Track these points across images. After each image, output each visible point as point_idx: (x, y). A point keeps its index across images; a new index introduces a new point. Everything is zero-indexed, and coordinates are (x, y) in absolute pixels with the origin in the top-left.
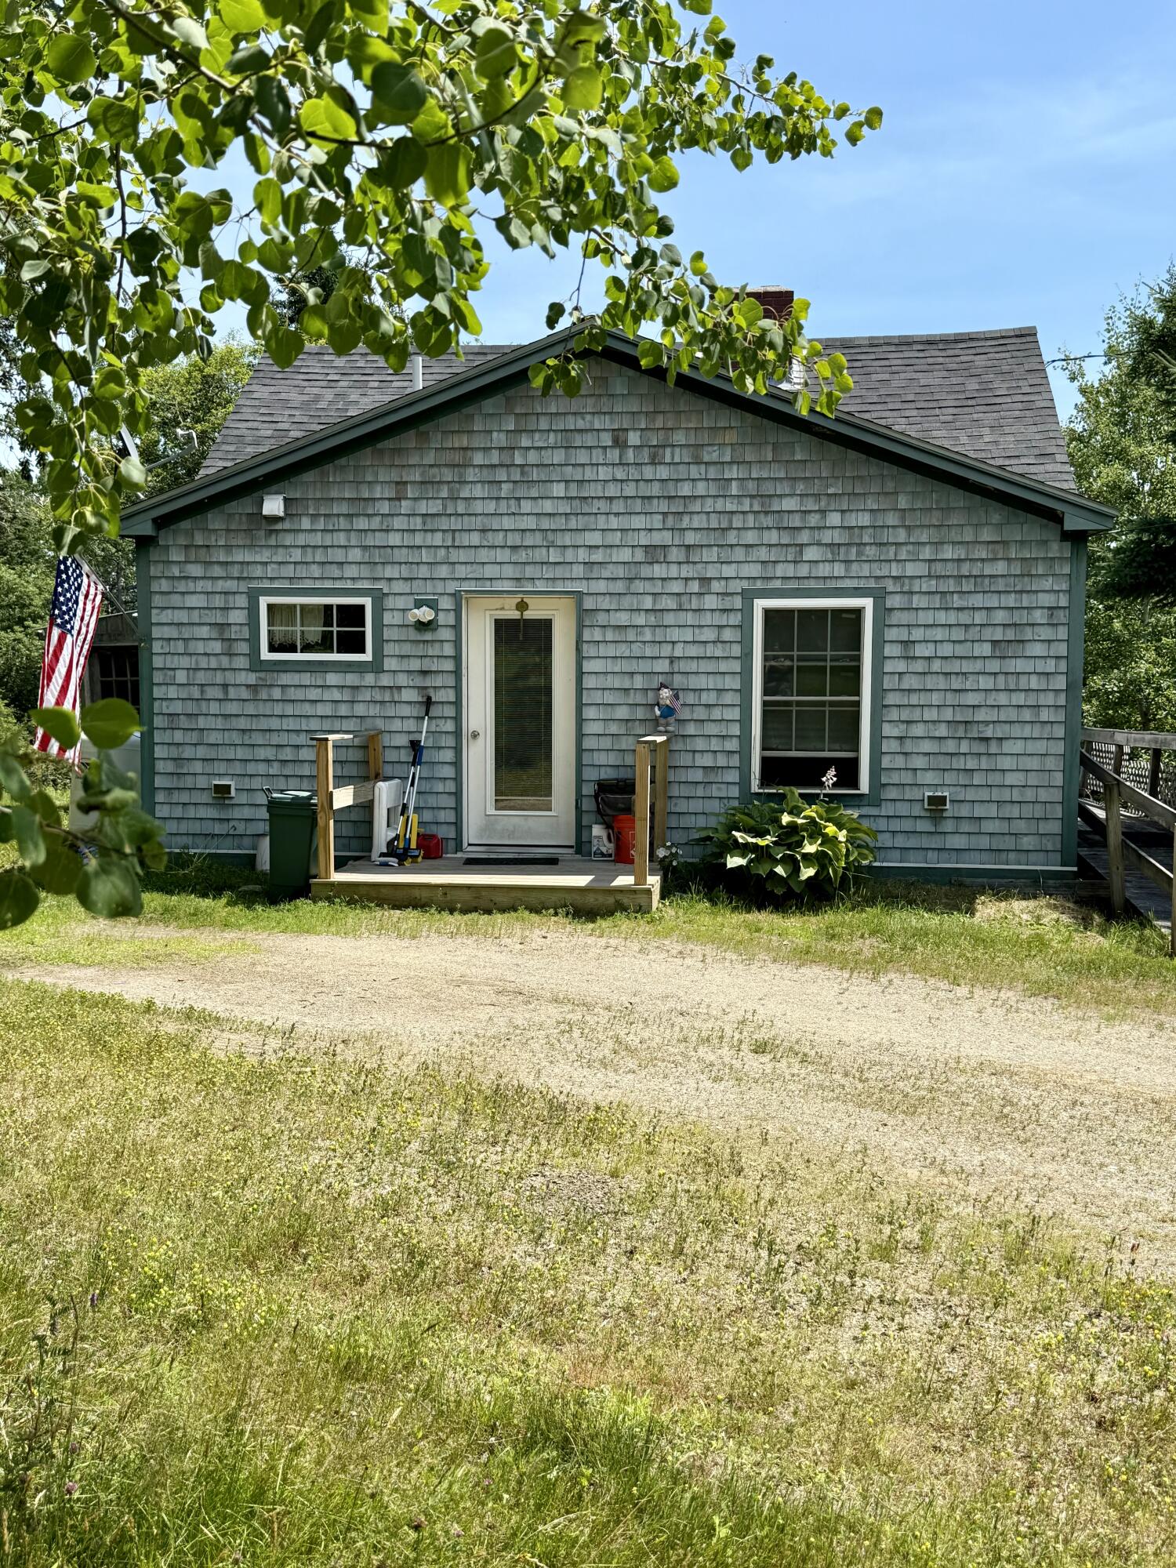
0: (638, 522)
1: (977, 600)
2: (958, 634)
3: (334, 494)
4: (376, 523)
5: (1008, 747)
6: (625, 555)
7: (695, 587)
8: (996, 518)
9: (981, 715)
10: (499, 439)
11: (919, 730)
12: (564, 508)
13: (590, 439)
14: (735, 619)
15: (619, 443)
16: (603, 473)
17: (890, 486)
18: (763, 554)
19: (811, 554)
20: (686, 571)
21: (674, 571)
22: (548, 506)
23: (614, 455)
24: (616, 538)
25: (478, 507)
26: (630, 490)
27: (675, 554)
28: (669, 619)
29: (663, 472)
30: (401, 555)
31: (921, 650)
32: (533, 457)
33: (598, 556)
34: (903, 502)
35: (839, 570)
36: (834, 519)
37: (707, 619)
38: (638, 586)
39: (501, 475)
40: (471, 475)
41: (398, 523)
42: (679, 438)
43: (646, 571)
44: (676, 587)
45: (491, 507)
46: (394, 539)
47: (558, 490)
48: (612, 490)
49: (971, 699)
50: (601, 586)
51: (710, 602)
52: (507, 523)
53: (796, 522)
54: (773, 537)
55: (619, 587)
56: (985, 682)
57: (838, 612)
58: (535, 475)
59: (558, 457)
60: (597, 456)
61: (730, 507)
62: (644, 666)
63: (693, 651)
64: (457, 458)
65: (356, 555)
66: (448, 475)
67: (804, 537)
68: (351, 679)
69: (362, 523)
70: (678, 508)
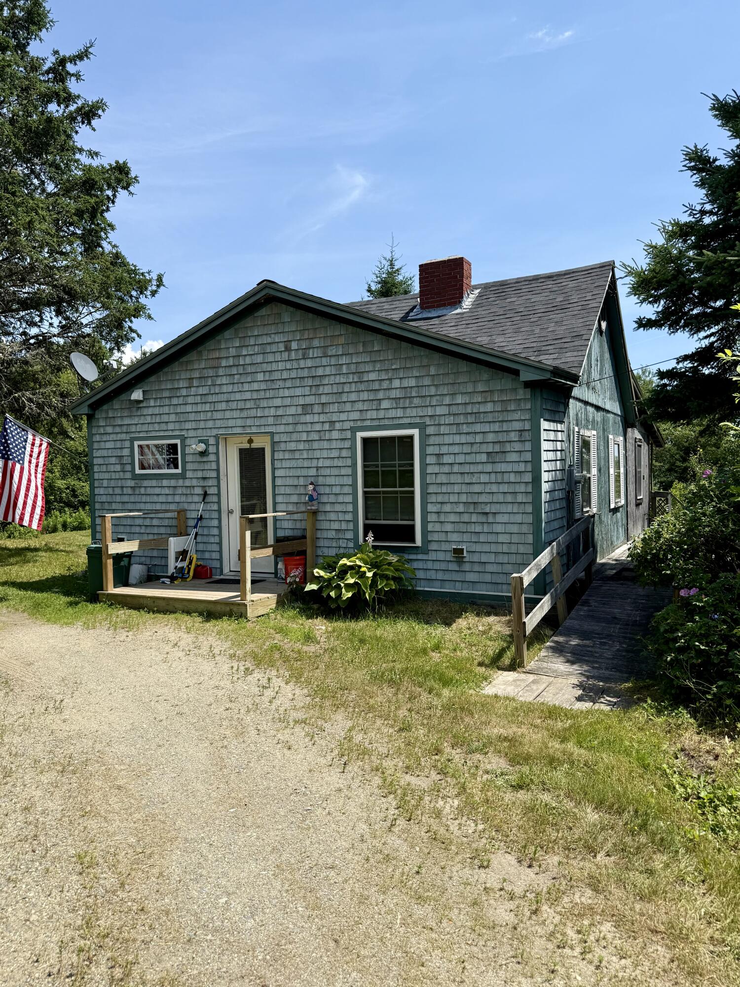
0: (298, 392)
1: (478, 428)
2: (466, 449)
3: (163, 387)
4: (181, 401)
5: (500, 518)
6: (292, 410)
7: (327, 427)
8: (485, 376)
9: (483, 498)
10: (233, 352)
11: (447, 508)
12: (263, 386)
13: (274, 348)
14: (347, 444)
15: (288, 349)
16: (281, 366)
17: (425, 362)
18: (360, 406)
19: (385, 404)
20: (323, 418)
21: (316, 418)
22: (255, 386)
23: (285, 355)
24: (287, 401)
25: (225, 389)
26: (293, 374)
27: (317, 409)
28: (316, 445)
29: (309, 363)
30: (192, 417)
31: (447, 459)
32: (248, 360)
33: (280, 412)
34: (433, 371)
35: (400, 413)
36: (396, 383)
37: (334, 445)
38: (300, 428)
39: (234, 371)
40: (221, 372)
41: (190, 400)
42: (316, 343)
43: (303, 419)
44: (318, 427)
45: (230, 388)
46: (189, 408)
47: (260, 377)
48: (285, 375)
49: (477, 488)
50: (282, 429)
51: (335, 435)
52: (238, 396)
53: (376, 386)
54: (365, 396)
55: (290, 428)
56: (484, 478)
57: (401, 438)
58: (249, 369)
59: (259, 359)
60: (278, 357)
61: (343, 380)
62: (304, 472)
63: (328, 463)
64: (215, 363)
65: (173, 418)
66: (211, 373)
67: (381, 395)
68: (173, 483)
69: (175, 401)
70: (317, 382)
